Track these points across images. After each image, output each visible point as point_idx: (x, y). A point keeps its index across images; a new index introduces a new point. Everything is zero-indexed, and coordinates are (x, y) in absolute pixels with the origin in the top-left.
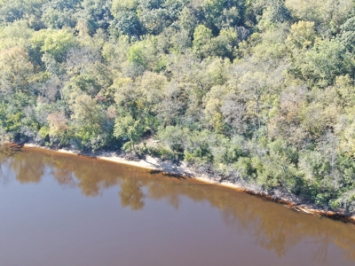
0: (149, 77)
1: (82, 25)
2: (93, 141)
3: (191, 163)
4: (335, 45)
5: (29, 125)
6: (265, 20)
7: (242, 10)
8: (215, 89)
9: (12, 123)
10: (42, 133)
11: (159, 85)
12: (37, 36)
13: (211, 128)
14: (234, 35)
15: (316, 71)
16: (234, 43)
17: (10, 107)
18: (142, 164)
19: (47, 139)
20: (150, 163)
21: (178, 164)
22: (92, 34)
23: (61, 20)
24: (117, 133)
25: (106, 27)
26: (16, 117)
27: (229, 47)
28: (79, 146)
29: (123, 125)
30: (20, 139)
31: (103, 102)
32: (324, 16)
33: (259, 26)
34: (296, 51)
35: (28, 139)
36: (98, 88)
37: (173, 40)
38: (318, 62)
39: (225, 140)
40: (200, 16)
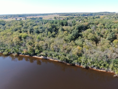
0: (41, 42)
1: (28, 32)
2: (32, 54)
3: (49, 57)
4: (71, 35)
5: (20, 51)
6: (60, 30)
7: (56, 28)
8: (52, 44)
9: (17, 51)
10: (22, 52)
11: (42, 43)
12: (21, 34)
13: (52, 50)
14: (55, 33)
15: (68, 40)
16: (55, 35)
17: (16, 48)
18: (40, 57)
19: (23, 53)
20: (42, 57)
21: (47, 57)
22: (30, 33)
23: (25, 31)
24: (36, 52)
25: (33, 32)
26: (18, 50)
27: (54, 35)
28: (29, 55)
29: (37, 51)
30: (18, 54)
31: (33, 46)
32: (69, 30)
33: (59, 31)
34: (65, 36)
35: (20, 54)
36: (32, 44)
37: (45, 34)
38: (68, 38)
39: (54, 53)
40: (49, 30)
